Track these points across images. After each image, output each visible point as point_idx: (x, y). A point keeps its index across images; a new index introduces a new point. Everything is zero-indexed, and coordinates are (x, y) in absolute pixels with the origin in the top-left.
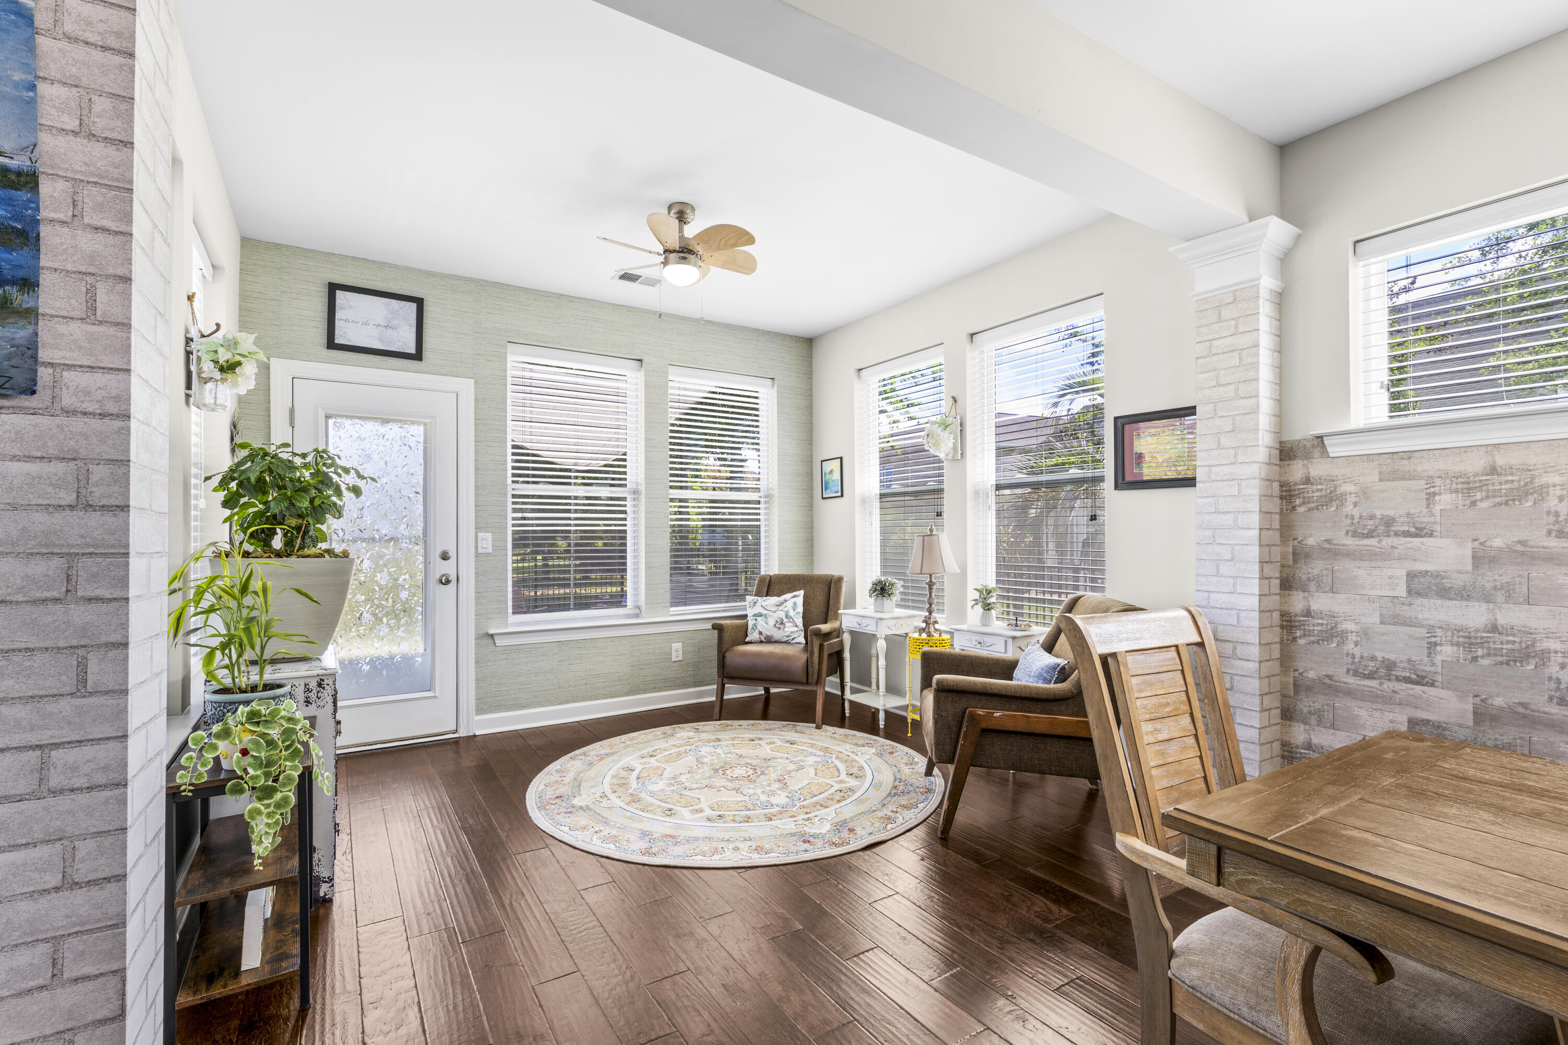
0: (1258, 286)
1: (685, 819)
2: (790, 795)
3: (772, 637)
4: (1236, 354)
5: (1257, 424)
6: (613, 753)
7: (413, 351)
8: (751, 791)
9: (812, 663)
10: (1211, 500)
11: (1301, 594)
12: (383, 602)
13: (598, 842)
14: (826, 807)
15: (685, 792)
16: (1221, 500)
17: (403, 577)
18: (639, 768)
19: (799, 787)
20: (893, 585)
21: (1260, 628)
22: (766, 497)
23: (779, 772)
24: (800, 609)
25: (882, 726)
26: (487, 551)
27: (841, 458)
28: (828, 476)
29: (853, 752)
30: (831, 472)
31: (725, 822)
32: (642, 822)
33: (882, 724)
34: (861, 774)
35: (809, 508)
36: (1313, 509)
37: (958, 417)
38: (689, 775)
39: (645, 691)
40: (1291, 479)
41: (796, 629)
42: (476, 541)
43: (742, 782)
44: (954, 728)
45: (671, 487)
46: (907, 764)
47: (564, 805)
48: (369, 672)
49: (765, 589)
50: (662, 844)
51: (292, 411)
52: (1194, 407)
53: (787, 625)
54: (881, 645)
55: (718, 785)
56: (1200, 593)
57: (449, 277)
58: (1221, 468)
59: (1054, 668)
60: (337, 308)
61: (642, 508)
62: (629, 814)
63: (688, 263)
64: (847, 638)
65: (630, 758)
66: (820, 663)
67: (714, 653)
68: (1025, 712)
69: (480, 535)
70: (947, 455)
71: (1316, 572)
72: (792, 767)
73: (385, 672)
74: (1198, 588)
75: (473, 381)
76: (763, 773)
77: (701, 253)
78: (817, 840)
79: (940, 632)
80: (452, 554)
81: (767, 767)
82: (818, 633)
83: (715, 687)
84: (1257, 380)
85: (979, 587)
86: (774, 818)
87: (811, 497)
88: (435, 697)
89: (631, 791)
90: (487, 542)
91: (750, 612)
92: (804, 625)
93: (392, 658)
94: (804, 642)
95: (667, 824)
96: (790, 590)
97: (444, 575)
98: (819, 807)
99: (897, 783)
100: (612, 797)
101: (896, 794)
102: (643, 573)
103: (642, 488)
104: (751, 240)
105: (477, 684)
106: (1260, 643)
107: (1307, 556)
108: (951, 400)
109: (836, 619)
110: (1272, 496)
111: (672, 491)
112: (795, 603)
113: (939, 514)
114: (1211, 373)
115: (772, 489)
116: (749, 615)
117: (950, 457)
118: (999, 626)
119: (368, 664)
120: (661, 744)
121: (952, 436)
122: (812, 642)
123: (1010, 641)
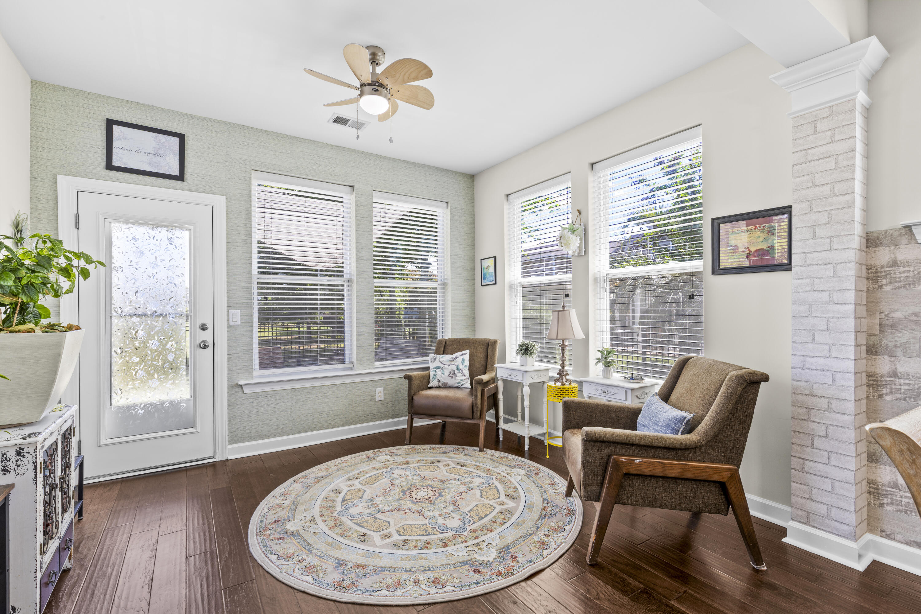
0: (854, 100)
1: (374, 545)
2: (462, 518)
3: (447, 383)
4: (832, 159)
5: (853, 216)
6: (327, 476)
7: (177, 174)
8: (431, 514)
9: (476, 404)
10: (806, 281)
11: (887, 359)
12: (154, 363)
13: (298, 573)
14: (491, 531)
15: (378, 516)
16: (816, 281)
17: (170, 343)
18: (345, 489)
19: (469, 508)
20: (533, 346)
21: (855, 387)
22: (442, 284)
23: (453, 494)
24: (467, 363)
25: (527, 449)
26: (236, 323)
27: (495, 257)
28: (486, 270)
29: (508, 474)
30: (488, 267)
31: (409, 549)
32: (340, 549)
33: (527, 447)
34: (516, 495)
35: (473, 292)
36: (900, 287)
37: (583, 224)
38: (383, 498)
39: (357, 422)
40: (878, 263)
41: (464, 378)
42: (228, 316)
43: (424, 504)
44: (600, 472)
45: (375, 278)
46: (550, 485)
47: (279, 529)
48: (143, 415)
49: (442, 349)
50: (353, 575)
51: (77, 217)
52: (791, 207)
53: (458, 375)
54: (526, 390)
55: (405, 507)
56: (796, 357)
57: (205, 119)
58: (816, 255)
59: (681, 420)
60: (114, 139)
61: (354, 292)
62: (330, 540)
63: (380, 94)
64: (500, 384)
65: (338, 481)
66: (482, 403)
67: (405, 394)
68: (660, 458)
69: (232, 312)
70: (574, 252)
71: (903, 340)
72: (463, 488)
73: (156, 415)
74: (794, 353)
75: (225, 197)
76: (440, 495)
77: (389, 87)
78: (485, 570)
79: (570, 382)
80: (209, 325)
81: (444, 489)
82: (480, 382)
83: (407, 418)
84: (853, 179)
85: (601, 349)
86: (449, 543)
87: (474, 284)
88: (197, 432)
89: (335, 514)
90: (237, 316)
91: (432, 366)
92: (470, 375)
93: (162, 403)
94: (470, 387)
95: (360, 552)
96: (459, 350)
97: (203, 341)
98: (485, 531)
99: (545, 505)
100: (319, 520)
101: (546, 516)
102: (355, 338)
103: (354, 278)
104: (429, 74)
105: (229, 421)
106: (855, 400)
107: (894, 327)
108: (577, 213)
109: (493, 370)
110: (862, 277)
111: (375, 280)
112: (463, 359)
113: (567, 296)
114: (807, 177)
115: (447, 279)
116: (431, 368)
117: (576, 254)
118: (617, 378)
119: (142, 409)
120: (365, 467)
121: (578, 238)
122: (476, 389)
123: (629, 392)
